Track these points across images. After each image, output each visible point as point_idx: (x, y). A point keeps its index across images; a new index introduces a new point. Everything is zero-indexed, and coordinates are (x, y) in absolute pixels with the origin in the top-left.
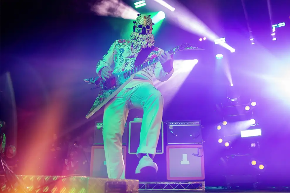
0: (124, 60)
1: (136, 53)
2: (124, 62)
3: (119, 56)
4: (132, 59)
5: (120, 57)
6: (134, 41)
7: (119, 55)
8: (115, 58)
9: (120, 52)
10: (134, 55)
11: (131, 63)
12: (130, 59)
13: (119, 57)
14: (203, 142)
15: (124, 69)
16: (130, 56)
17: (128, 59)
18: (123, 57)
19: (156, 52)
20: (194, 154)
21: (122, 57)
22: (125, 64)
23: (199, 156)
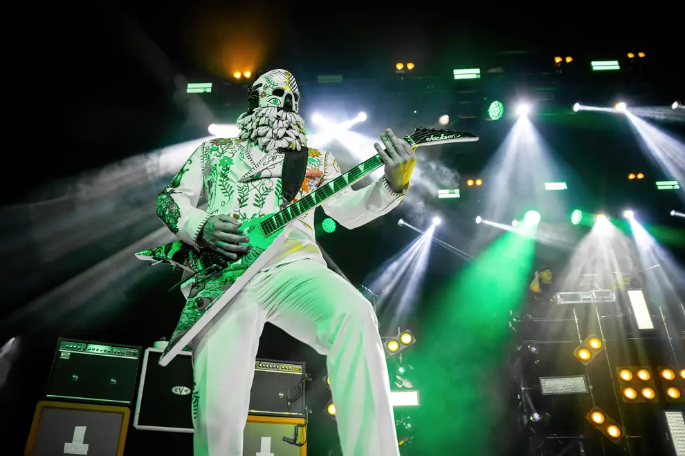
0: (235, 188)
1: (265, 167)
2: (236, 195)
3: (219, 178)
4: (256, 183)
5: (220, 180)
6: (265, 131)
7: (219, 176)
8: (207, 186)
9: (221, 167)
10: (259, 173)
11: (256, 195)
12: (250, 184)
13: (219, 183)
14: (309, 413)
15: (238, 213)
16: (249, 175)
17: (246, 184)
18: (229, 182)
19: (314, 161)
20: (285, 439)
21: (228, 179)
22: (239, 200)
23: (297, 445)
